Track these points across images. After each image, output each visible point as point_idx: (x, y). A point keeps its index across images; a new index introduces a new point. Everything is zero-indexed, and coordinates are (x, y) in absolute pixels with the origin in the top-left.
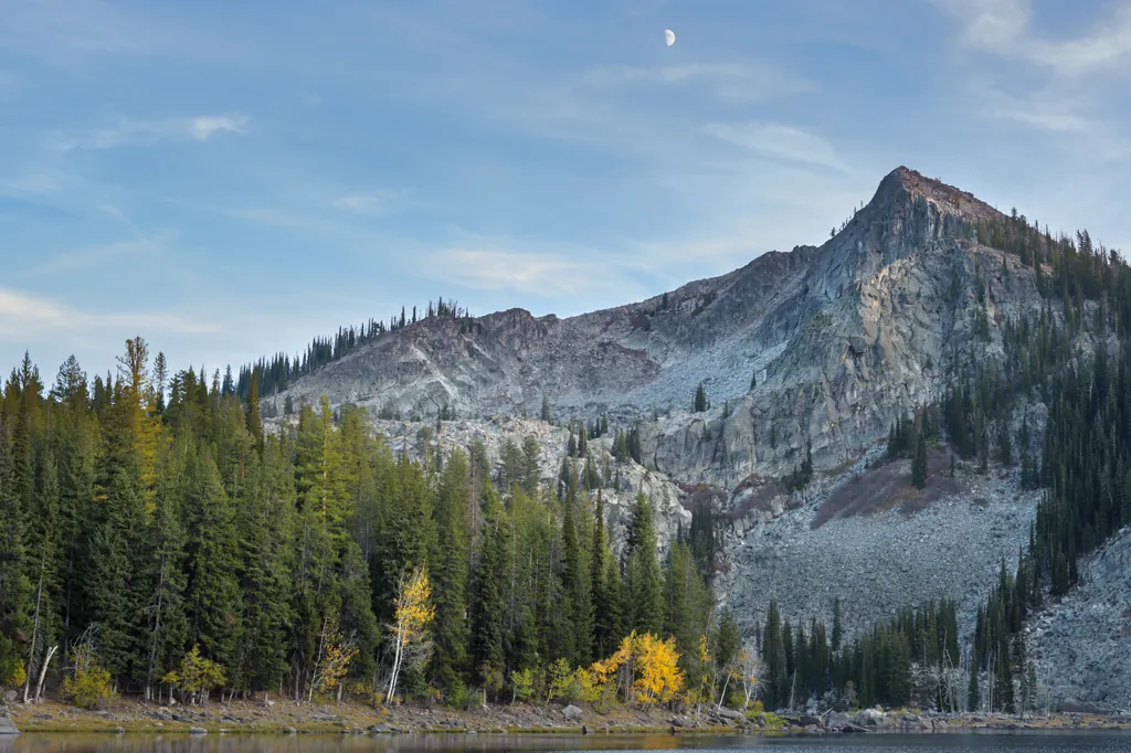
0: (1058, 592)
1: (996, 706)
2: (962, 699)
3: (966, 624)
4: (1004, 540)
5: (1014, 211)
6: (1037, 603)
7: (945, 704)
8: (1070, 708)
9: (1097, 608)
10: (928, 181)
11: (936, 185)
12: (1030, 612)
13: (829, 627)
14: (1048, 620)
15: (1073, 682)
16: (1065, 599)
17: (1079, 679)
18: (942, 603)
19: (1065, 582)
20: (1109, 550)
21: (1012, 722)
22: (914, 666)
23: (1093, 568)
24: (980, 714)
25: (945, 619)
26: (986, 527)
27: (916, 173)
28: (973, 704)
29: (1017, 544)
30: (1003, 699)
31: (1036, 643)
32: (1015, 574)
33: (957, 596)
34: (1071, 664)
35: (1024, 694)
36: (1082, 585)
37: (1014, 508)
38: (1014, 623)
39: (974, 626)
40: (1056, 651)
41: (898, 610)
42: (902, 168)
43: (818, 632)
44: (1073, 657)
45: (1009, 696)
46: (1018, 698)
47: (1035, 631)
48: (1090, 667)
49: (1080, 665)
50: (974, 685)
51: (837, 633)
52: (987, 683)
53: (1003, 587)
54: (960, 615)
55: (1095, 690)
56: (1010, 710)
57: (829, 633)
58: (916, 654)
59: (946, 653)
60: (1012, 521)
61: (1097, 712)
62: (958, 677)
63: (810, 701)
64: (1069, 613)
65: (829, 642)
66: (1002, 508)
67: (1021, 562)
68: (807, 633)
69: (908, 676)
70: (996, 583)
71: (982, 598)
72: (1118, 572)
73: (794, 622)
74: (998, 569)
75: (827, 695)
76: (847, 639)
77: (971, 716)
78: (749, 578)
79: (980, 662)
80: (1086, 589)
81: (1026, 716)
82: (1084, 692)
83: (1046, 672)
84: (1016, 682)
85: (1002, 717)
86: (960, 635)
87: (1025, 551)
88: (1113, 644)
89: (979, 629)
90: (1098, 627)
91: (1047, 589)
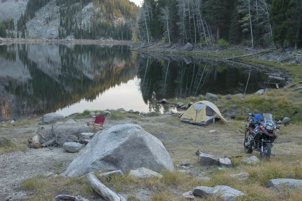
0: (32, 18)
1: (22, 37)
2: (16, 36)
3: (16, 23)
4: (21, 8)
6: (28, 20)
7: (13, 37)
8: (35, 38)
9: (38, 21)
12: (27, 21)
14: (30, 23)
16: (33, 19)
17: (36, 33)
18: (11, 19)
19: (33, 16)
20: (40, 11)
21: (25, 40)
22: (6, 30)
23: (37, 14)
24: (19, 39)
25: (12, 22)
26: (18, 5)
28: (18, 37)
29: (24, 9)
30: (23, 36)
31: (28, 27)
32: (24, 14)
33: (13, 18)
34: (34, 30)
35: (27, 35)
36: (36, 17)
37: (23, 2)
38: (24, 24)
40: (32, 28)
41: (2, 20)
44: (34, 29)
45: (24, 36)
46: (26, 36)
47: (28, 24)
48: (38, 31)
49: (36, 31)
50: (18, 34)
52: (20, 34)
53: (22, 17)
54: (14, 21)
55: (39, 35)
56: (25, 38)
58: (7, 28)
59: (13, 28)
60: (23, 5)
61: (39, 39)
62: (15, 33)
64: (33, 22)
66: (21, 2)
67: (25, 12)
69: (6, 32)
70: (21, 16)
71: (18, 18)
72: (42, 15)
74: (21, 13)
77: (18, 39)
79: (18, 30)
80: (36, 18)
81: (27, 39)
82: (37, 35)
83: (31, 32)
84: (25, 34)
85: (23, 39)
86: (14, 25)
87: (25, 10)
88: (41, 27)
89: (18, 24)
90: (39, 24)
91: (29, 17)
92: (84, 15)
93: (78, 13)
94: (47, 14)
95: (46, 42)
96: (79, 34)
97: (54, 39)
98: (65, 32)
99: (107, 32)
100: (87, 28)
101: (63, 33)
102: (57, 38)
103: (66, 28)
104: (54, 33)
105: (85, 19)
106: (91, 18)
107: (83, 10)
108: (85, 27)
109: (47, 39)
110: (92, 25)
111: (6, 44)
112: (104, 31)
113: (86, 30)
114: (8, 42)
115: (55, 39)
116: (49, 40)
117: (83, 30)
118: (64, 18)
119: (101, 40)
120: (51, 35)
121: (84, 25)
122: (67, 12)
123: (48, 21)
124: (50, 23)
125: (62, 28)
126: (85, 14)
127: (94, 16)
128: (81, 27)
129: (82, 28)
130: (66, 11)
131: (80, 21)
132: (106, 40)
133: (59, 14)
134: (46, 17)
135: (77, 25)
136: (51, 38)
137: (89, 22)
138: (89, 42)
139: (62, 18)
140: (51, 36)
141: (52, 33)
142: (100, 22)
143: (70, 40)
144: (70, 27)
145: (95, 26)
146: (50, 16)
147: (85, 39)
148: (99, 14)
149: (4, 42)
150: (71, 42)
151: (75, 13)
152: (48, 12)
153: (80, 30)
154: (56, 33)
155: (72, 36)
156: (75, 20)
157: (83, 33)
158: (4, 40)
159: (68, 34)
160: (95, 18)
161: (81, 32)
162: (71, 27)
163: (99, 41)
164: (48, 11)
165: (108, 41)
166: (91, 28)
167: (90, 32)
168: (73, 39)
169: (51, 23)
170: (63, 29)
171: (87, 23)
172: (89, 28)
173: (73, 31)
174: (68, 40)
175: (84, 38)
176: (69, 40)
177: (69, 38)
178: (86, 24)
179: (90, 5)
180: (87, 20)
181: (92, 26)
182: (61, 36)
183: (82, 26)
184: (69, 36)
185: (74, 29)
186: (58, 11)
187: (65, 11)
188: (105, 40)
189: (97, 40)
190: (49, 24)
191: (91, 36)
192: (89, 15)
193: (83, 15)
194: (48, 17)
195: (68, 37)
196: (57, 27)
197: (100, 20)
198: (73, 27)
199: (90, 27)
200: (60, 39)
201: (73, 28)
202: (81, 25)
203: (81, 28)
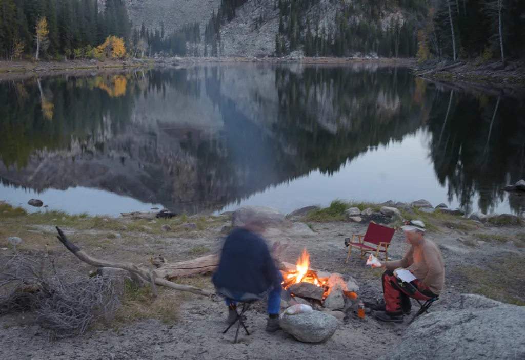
0: (229, 20)
1: (212, 55)
2: (202, 53)
4: (213, 3)
6: (223, 23)
7: (197, 54)
8: (234, 56)
9: (241, 25)
12: (221, 26)
13: (161, 31)
14: (226, 29)
15: (234, 48)
16: (232, 22)
17: (236, 47)
18: (195, 24)
19: (232, 16)
20: (245, 7)
21: (217, 60)
22: (187, 43)
23: (240, 13)
24: (208, 58)
25: (196, 28)
28: (205, 55)
29: (217, 4)
30: (214, 53)
31: (223, 36)
32: (217, 16)
33: (199, 21)
34: (233, 42)
35: (220, 51)
36: (237, 17)
38: (217, 31)
39: (205, 30)
40: (229, 38)
41: (181, 25)
43: (157, 33)
44: (234, 40)
45: (216, 52)
46: (218, 53)
47: (222, 32)
48: (239, 43)
49: (236, 42)
50: (206, 49)
51: (163, 33)
52: (209, 48)
53: (213, 18)
54: (200, 27)
55: (241, 50)
56: (216, 56)
57: (160, 32)
58: (188, 39)
59: (197, 39)
61: (241, 57)
62: (201, 46)
63: (156, 54)
64: (233, 26)
65: (160, 36)
67: (219, 10)
68: (154, 33)
69: (185, 46)
70: (211, 17)
71: (207, 21)
72: (247, 14)
73: (150, 29)
74: (212, 13)
75: (161, 52)
76: (166, 35)
77: (205, 58)
78: (134, 15)
79: (207, 41)
80: (238, 19)
82: (237, 51)
83: (227, 45)
84: (218, 48)
85: (213, 58)
86: (200, 33)
87: (220, 7)
88: (246, 36)
89: (206, 32)
90: (241, 31)
91: (226, 19)
92: (324, 11)
93: (313, 7)
94: (257, 12)
95: (254, 62)
96: (312, 47)
97: (266, 56)
98: (288, 44)
99: (366, 43)
100: (329, 36)
101: (284, 45)
102: (273, 56)
103: (289, 37)
104: (268, 47)
105: (325, 18)
106: (337, 15)
107: (322, 1)
108: (324, 33)
109: (255, 58)
110: (338, 29)
111: (184, 67)
112: (361, 40)
113: (326, 38)
114: (188, 63)
115: (269, 56)
116: (258, 59)
117: (320, 39)
118: (286, 18)
119: (355, 57)
120: (263, 49)
121: (324, 29)
122: (293, 6)
123: (258, 25)
124: (262, 28)
125: (282, 37)
126: (326, 8)
127: (343, 11)
128: (317, 33)
129: (319, 36)
130: (290, 5)
131: (316, 23)
132: (364, 58)
133: (278, 11)
134: (254, 17)
135: (309, 31)
136: (263, 56)
137: (333, 23)
138: (331, 61)
139: (284, 17)
140: (262, 51)
141: (264, 46)
142: (355, 23)
143: (297, 57)
144: (297, 33)
145: (344, 30)
146: (262, 15)
147: (324, 55)
148: (351, 7)
149: (182, 63)
150: (298, 61)
151: (307, 8)
152: (259, 7)
153: (316, 39)
154: (271, 46)
155: (301, 51)
156: (307, 20)
157: (320, 45)
158: (183, 61)
159: (293, 47)
160: (344, 15)
161: (317, 44)
162: (300, 34)
163: (350, 60)
164: (258, 5)
165: (367, 59)
166: (336, 34)
167: (333, 43)
168: (301, 57)
169: (264, 27)
170: (283, 39)
171: (330, 26)
172: (332, 36)
173: (303, 42)
174: (293, 58)
175: (323, 54)
176: (294, 59)
177: (294, 55)
178: (327, 29)
180: (330, 20)
181: (339, 32)
182: (280, 51)
183: (319, 31)
184: (295, 52)
185: (305, 38)
186: (277, 5)
187: (289, 5)
188: (362, 58)
189: (348, 58)
190: (260, 30)
191: (336, 50)
192: (333, 10)
193: (322, 12)
194: (259, 16)
195: (292, 53)
196: (274, 35)
197: (354, 19)
198: (304, 35)
199: (334, 33)
200: (279, 57)
201: (302, 35)
202: (317, 29)
203: (317, 36)
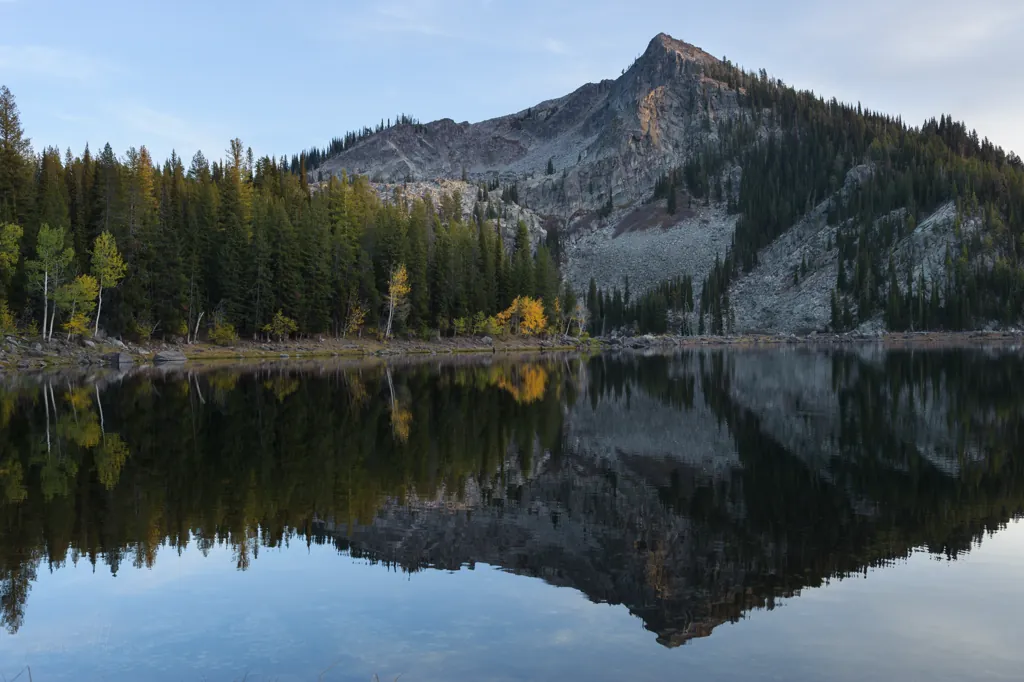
0: (747, 270)
1: (713, 332)
2: (695, 329)
3: (697, 288)
4: (718, 242)
5: (724, 58)
6: (735, 276)
7: (686, 332)
8: (753, 332)
9: (768, 278)
10: (676, 41)
11: (681, 43)
12: (732, 281)
13: (623, 292)
14: (741, 285)
15: (754, 318)
16: (750, 274)
17: (757, 316)
18: (685, 277)
19: (751, 264)
20: (775, 246)
21: (722, 340)
22: (669, 311)
23: (766, 257)
24: (704, 337)
25: (686, 286)
26: (708, 236)
27: (669, 37)
28: (701, 331)
29: (725, 244)
30: (717, 328)
31: (734, 297)
32: (724, 261)
33: (692, 274)
34: (753, 308)
35: (728, 325)
36: (760, 266)
37: (723, 225)
38: (723, 289)
39: (701, 289)
40: (745, 302)
41: (660, 282)
42: (662, 34)
43: (617, 295)
44: (754, 305)
45: (720, 327)
46: (725, 327)
47: (734, 292)
48: (763, 310)
49: (758, 309)
50: (701, 321)
51: (627, 295)
52: (708, 320)
53: (717, 269)
54: (694, 284)
55: (766, 322)
56: (721, 334)
57: (623, 295)
58: (670, 305)
59: (686, 304)
60: (722, 232)
61: (767, 334)
62: (693, 317)
63: (613, 332)
64: (753, 281)
65: (623, 300)
66: (716, 225)
67: (727, 254)
68: (612, 295)
69: (666, 317)
70: (713, 266)
71: (706, 274)
72: (779, 258)
73: (604, 289)
74: (715, 258)
75: (622, 328)
76: (633, 298)
77: (699, 338)
78: (579, 266)
79: (705, 308)
80: (762, 268)
81: (729, 337)
82: (760, 323)
83: (741, 314)
84: (725, 319)
85: (716, 337)
86: (694, 295)
87: (729, 248)
88: (776, 297)
89: (704, 291)
90: (768, 288)
91: (741, 268)
92: (923, 248)
93: (901, 242)
94: (796, 254)
95: (789, 342)
96: (903, 313)
97: (815, 332)
98: (854, 309)
99: (1008, 304)
100: (935, 292)
101: (846, 311)
102: (826, 331)
103: (856, 296)
104: (816, 315)
105: (926, 260)
106: (947, 254)
107: (918, 230)
108: (924, 287)
109: (793, 335)
110: (950, 280)
111: (659, 353)
112: (998, 299)
113: (929, 297)
114: (665, 344)
115: (819, 332)
116: (798, 338)
117: (916, 299)
118: (850, 264)
119: (988, 330)
120: (807, 319)
121: (923, 279)
122: (863, 242)
123: (799, 276)
124: (805, 283)
125: (842, 298)
126: (926, 244)
127: (959, 246)
128: (910, 288)
129: (915, 293)
130: (858, 239)
131: (909, 271)
132: (1007, 333)
133: (836, 251)
134: (791, 264)
135: (895, 282)
136: (805, 332)
137: (941, 269)
138: (939, 340)
139: (846, 262)
140: (805, 324)
141: (810, 314)
142: (985, 268)
143: (872, 333)
144: (871, 289)
145: (964, 282)
146: (807, 262)
147: (924, 329)
148: (976, 240)
149: (655, 345)
150: (874, 340)
151: (889, 243)
152: (800, 246)
153: (908, 302)
154: (823, 314)
155: (880, 322)
156: (890, 265)
157: (916, 308)
158: (657, 341)
159: (864, 315)
160: (962, 254)
161: (911, 308)
162: (877, 290)
163: (977, 335)
164: (798, 243)
165: (1013, 334)
166: (948, 289)
167: (942, 304)
168: (880, 333)
169: (809, 280)
170: (845, 300)
171: (935, 274)
172: (940, 292)
173: (883, 305)
174: (864, 334)
175: (922, 326)
176: (867, 337)
177: (866, 328)
178: (930, 279)
179: (946, 213)
180: (933, 264)
181: (953, 284)
182: (841, 321)
183: (914, 285)
184: (869, 323)
185: (887, 299)
186: (833, 241)
187: (855, 239)
188: (1001, 332)
189: (972, 333)
190: (802, 286)
191: (948, 316)
192: (940, 246)
193: (917, 250)
194: (800, 262)
195: (863, 325)
196: (828, 295)
197: (983, 259)
198: (884, 291)
199: (943, 286)
200: (837, 333)
201: (881, 293)
202: (910, 281)
203: (910, 293)
